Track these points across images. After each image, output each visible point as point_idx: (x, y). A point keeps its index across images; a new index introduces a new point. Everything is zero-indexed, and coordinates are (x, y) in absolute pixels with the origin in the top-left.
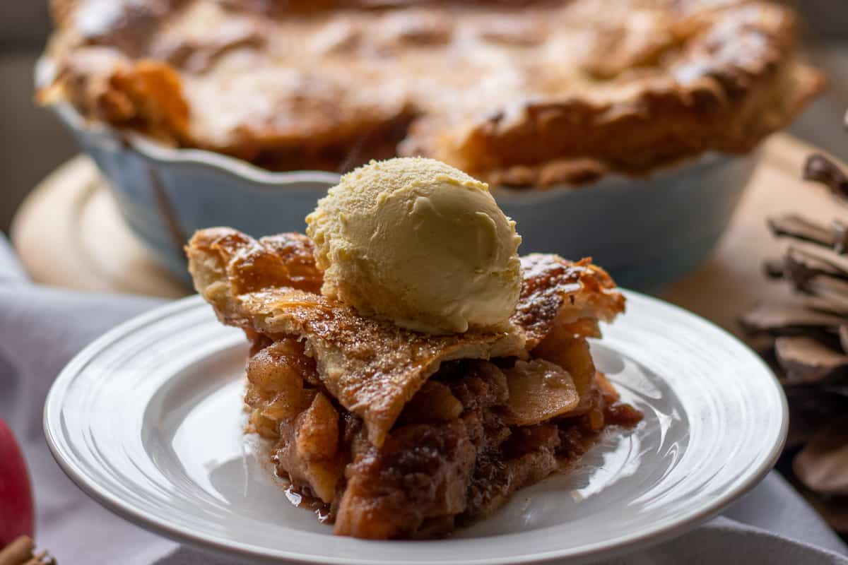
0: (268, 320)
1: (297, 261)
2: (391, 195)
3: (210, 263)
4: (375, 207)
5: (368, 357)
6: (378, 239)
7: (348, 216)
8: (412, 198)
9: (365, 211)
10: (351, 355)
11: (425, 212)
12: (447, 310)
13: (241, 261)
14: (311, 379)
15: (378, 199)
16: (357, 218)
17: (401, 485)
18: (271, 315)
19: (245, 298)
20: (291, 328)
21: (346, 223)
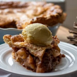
0: (19, 46)
1: (19, 38)
2: (36, 28)
3: (7, 39)
4: (34, 30)
5: (36, 49)
6: (35, 34)
7: (30, 31)
8: (39, 28)
9: (32, 30)
10: (34, 49)
11: (41, 30)
12: (45, 43)
13: (12, 39)
14: (28, 53)
15: (34, 29)
16: (31, 31)
17: (45, 65)
18: (20, 45)
19: (15, 43)
20: (24, 46)
21: (30, 32)
